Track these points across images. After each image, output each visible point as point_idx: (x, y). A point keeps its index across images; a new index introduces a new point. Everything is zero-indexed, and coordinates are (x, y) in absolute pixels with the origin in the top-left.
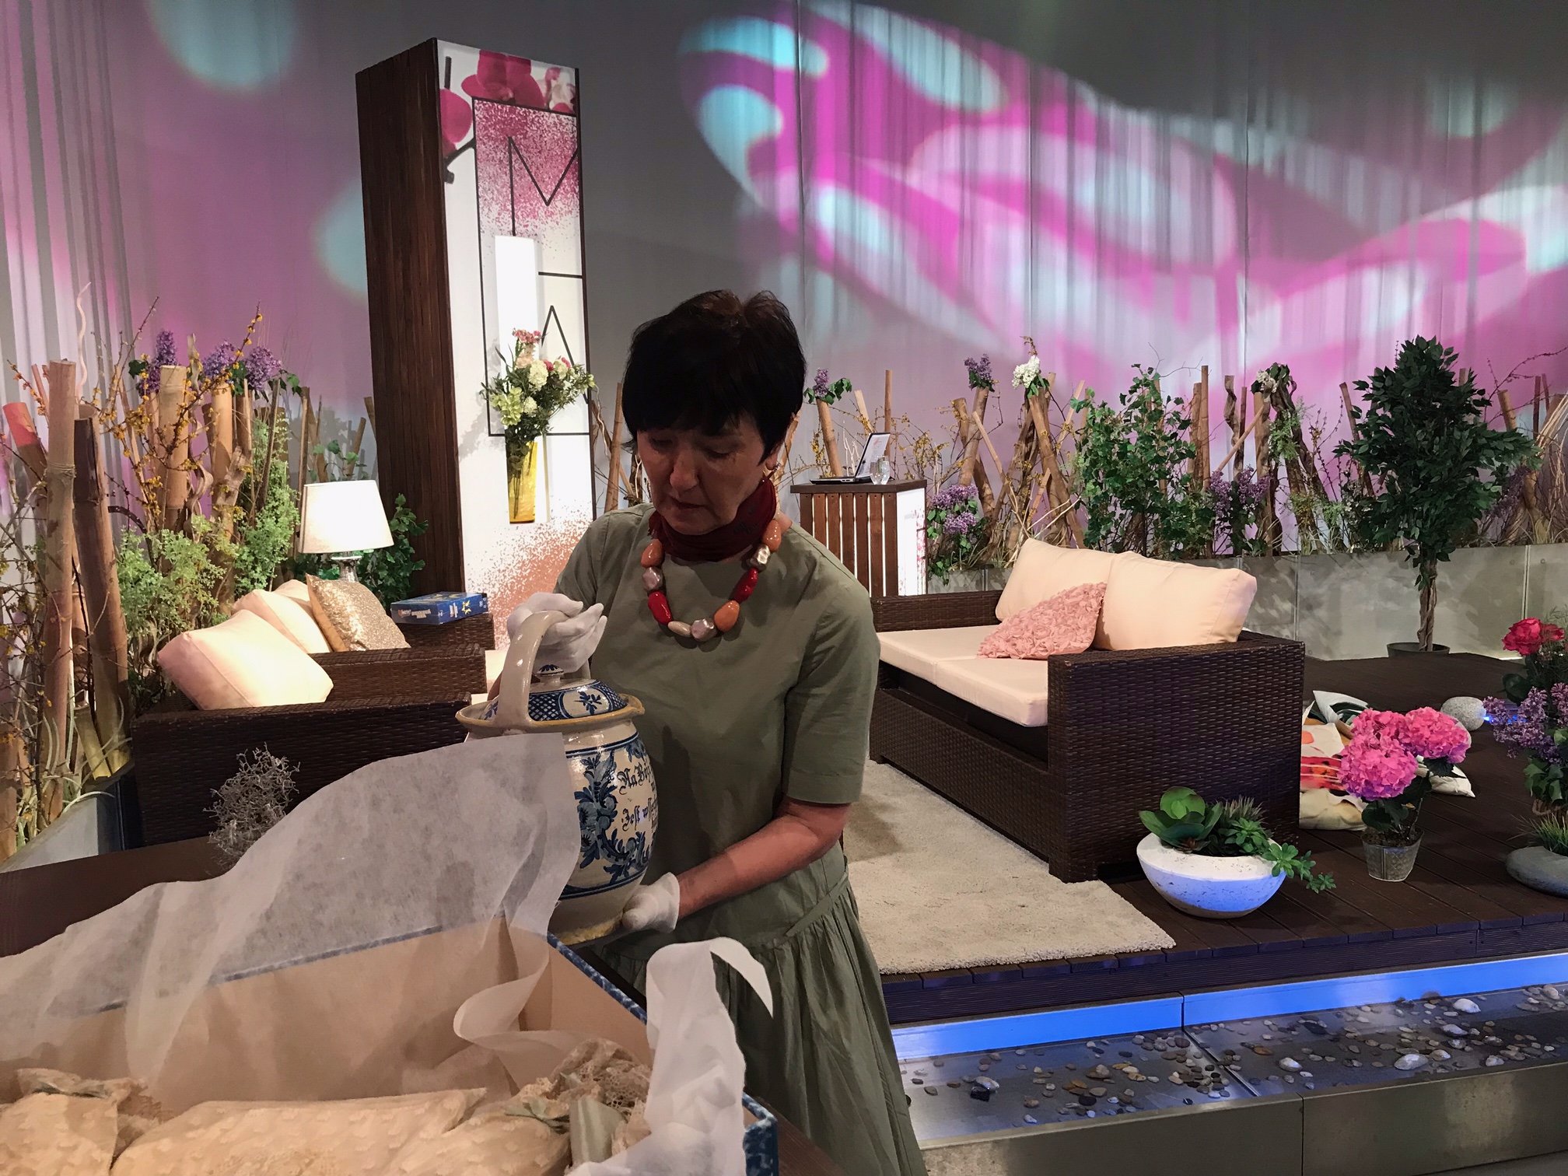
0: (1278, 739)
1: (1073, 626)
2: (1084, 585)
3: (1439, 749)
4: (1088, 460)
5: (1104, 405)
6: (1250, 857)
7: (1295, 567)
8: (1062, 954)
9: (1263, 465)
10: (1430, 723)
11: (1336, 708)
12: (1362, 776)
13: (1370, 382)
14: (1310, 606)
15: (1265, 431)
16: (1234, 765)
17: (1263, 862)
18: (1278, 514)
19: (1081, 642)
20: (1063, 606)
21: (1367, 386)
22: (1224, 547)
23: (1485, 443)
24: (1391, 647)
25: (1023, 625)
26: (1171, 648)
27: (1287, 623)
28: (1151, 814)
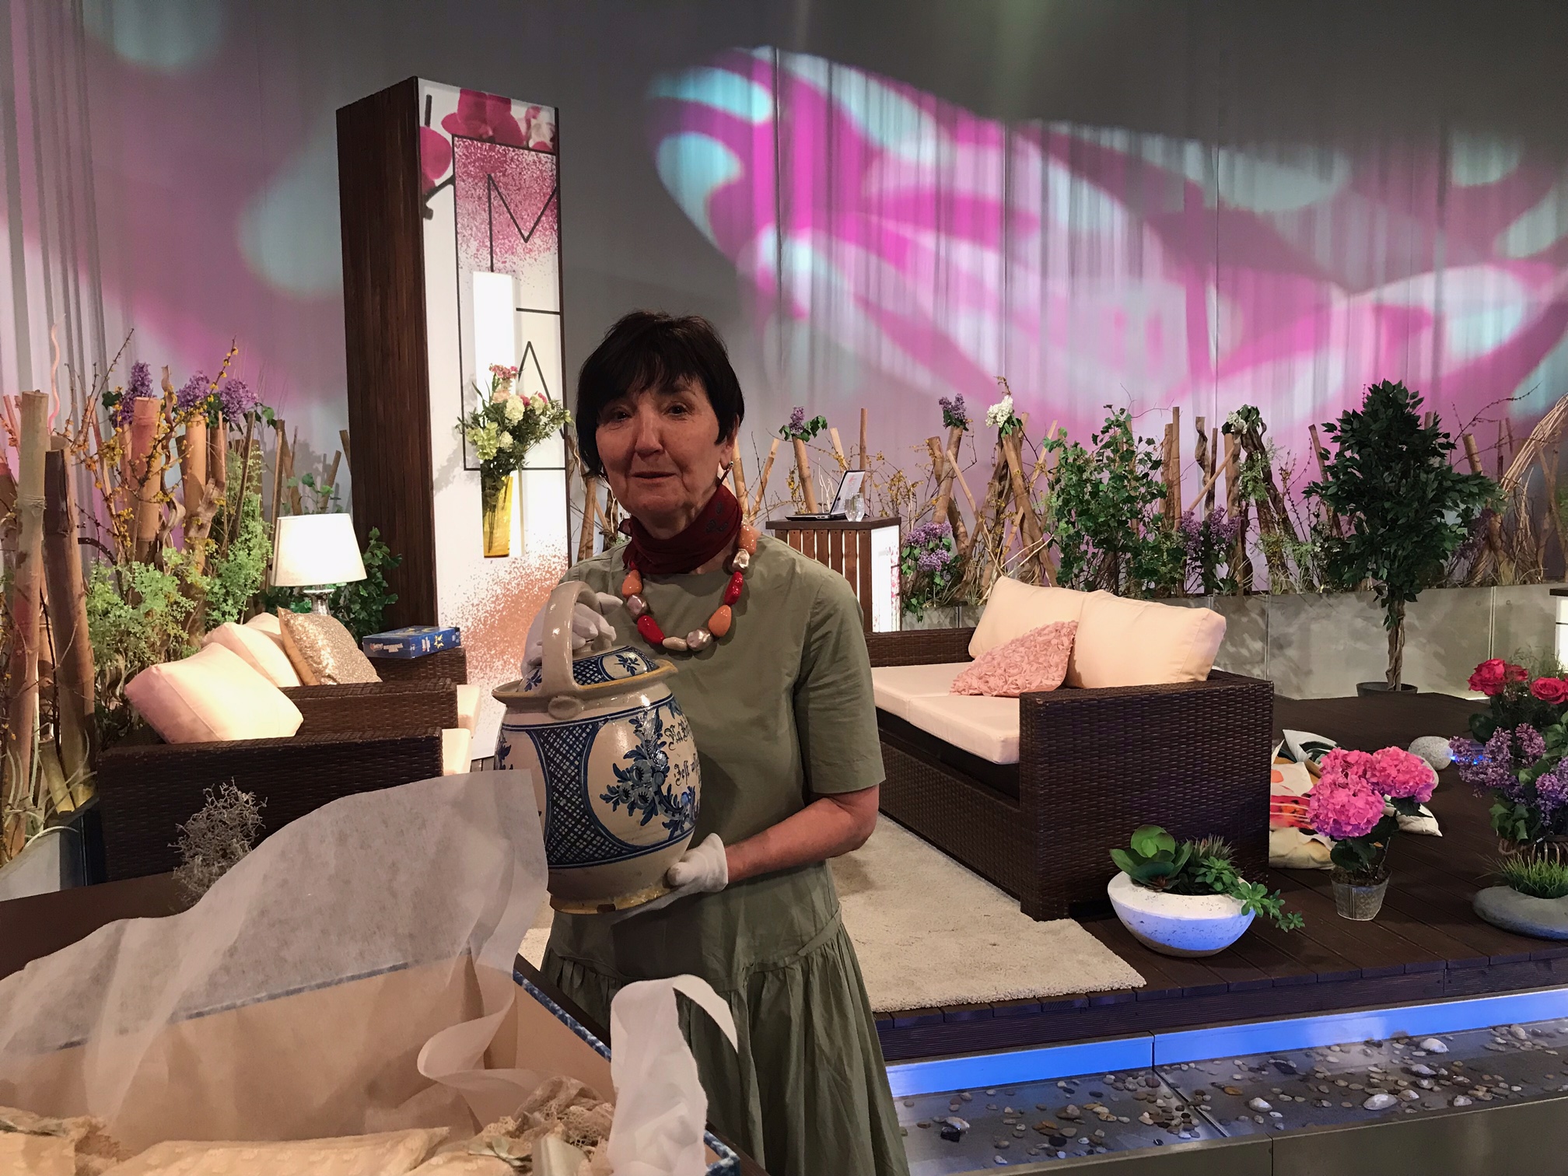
0: (1247, 778)
1: (1045, 664)
2: (1056, 623)
3: (1406, 788)
4: (1061, 499)
5: (1076, 445)
6: (1220, 896)
7: (1266, 606)
8: (1033, 993)
9: (1233, 505)
10: (1396, 763)
11: (1306, 747)
12: (1330, 815)
13: (1338, 424)
14: (1280, 645)
15: (1236, 471)
16: (1203, 804)
17: (1233, 901)
18: (1248, 554)
19: (1052, 680)
20: (1034, 644)
21: (1336, 428)
22: (1195, 586)
23: (1451, 487)
24: (1360, 687)
25: (995, 662)
26: (1141, 687)
27: (1257, 663)
28: (1122, 852)
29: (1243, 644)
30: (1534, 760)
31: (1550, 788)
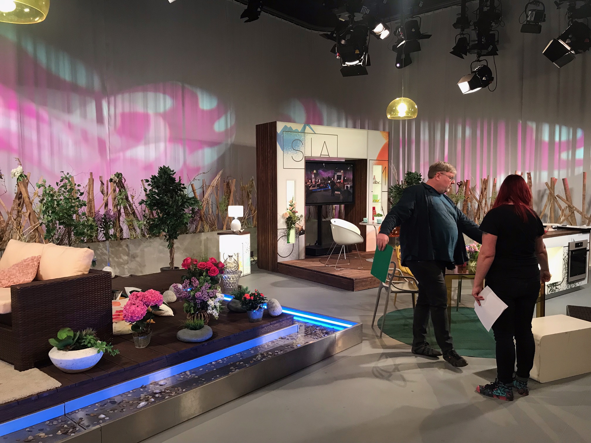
0: (103, 306)
1: (26, 273)
2: (32, 257)
3: (154, 302)
4: (45, 207)
5: (50, 186)
6: (90, 348)
7: (128, 243)
8: (15, 399)
9: (115, 208)
10: (151, 294)
11: (131, 292)
12: (129, 315)
13: (150, 180)
14: (134, 257)
15: (115, 196)
16: (87, 317)
17: (95, 349)
18: (121, 225)
19: (29, 278)
20: (22, 266)
21: (149, 181)
22: (101, 238)
23: (186, 200)
24: (161, 269)
25: (5, 274)
26: (62, 278)
27: (126, 264)
28: (53, 339)
29: (121, 257)
30: (196, 288)
31: (199, 296)
